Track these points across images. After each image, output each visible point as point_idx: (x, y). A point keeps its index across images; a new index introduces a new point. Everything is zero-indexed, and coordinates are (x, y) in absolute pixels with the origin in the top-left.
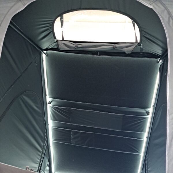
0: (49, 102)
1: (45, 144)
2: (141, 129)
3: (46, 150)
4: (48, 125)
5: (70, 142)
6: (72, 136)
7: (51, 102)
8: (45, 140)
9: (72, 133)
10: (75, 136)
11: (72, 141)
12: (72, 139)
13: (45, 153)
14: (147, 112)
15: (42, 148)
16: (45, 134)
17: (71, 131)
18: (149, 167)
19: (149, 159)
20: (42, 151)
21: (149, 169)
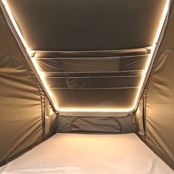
0: (32, 54)
1: (41, 95)
3: (44, 99)
4: (39, 76)
5: (67, 87)
6: (67, 82)
7: (34, 54)
8: (41, 91)
9: (66, 80)
10: (71, 82)
11: (68, 86)
12: (68, 85)
13: (44, 101)
14: (148, 50)
15: (40, 100)
16: (39, 86)
17: (65, 78)
18: (147, 101)
19: (147, 96)
20: (41, 102)
21: (147, 104)
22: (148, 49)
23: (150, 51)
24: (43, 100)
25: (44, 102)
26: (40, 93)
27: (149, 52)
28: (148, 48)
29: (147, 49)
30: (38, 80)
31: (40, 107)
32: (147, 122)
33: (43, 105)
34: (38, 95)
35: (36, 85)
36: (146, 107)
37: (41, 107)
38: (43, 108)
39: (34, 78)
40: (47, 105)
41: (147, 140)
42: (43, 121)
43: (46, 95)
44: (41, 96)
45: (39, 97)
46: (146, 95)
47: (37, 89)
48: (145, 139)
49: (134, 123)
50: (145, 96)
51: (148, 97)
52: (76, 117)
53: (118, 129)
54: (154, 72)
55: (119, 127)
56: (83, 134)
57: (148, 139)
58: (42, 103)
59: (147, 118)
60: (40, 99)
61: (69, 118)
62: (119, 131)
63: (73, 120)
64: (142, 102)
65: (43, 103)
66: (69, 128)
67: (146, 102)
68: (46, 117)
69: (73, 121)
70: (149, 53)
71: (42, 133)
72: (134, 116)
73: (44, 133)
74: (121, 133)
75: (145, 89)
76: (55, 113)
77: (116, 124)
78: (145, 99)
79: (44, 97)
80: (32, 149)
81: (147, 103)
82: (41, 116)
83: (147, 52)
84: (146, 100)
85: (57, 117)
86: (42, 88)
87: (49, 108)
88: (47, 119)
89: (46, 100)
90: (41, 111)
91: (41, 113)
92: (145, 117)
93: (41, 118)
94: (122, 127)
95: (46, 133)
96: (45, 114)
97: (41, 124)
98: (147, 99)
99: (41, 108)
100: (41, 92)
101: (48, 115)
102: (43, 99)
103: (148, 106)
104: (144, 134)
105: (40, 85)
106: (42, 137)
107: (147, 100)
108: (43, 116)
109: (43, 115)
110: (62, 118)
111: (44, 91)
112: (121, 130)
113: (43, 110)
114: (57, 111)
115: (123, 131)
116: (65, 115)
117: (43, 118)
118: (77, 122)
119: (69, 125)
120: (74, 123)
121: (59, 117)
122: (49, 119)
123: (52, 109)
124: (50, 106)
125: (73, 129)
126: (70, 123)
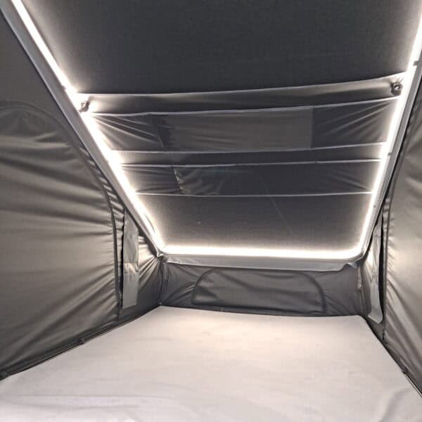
0: (82, 104)
1: (114, 210)
2: (374, 135)
3: (123, 220)
4: (106, 163)
5: (180, 192)
6: (178, 179)
7: (88, 104)
8: (114, 200)
9: (175, 173)
10: (188, 177)
11: (181, 188)
12: (182, 185)
13: (123, 227)
14: (392, 85)
15: (109, 222)
16: (106, 187)
17: (173, 168)
18: (390, 231)
19: (392, 215)
20: (111, 229)
21: (390, 238)
22: (394, 81)
23: (400, 86)
24: (119, 224)
25: (123, 229)
26: (110, 205)
27: (395, 89)
28: (394, 78)
29: (389, 81)
30: (102, 172)
31: (109, 241)
32: (389, 287)
33: (119, 235)
34: (104, 209)
35: (96, 184)
36: (389, 247)
37: (113, 240)
38: (119, 243)
39: (91, 165)
40: (131, 237)
41: (387, 337)
42: (119, 275)
43: (127, 210)
44: (113, 213)
45: (107, 215)
46: (389, 215)
47: (101, 193)
48: (383, 334)
49: (360, 291)
50: (385, 215)
51: (393, 219)
52: (208, 269)
53: (316, 303)
54: (410, 146)
55: (319, 299)
56: (224, 311)
57: (390, 335)
58: (115, 230)
59: (389, 277)
60: (110, 220)
61: (189, 270)
62: (319, 309)
63: (199, 275)
64: (379, 232)
65: (119, 229)
66: (190, 295)
67: (387, 232)
68: (129, 266)
69: (200, 279)
70: (397, 93)
71: (115, 304)
72: (359, 270)
73: (120, 305)
74: (323, 314)
75: (386, 197)
76: (156, 256)
77: (312, 289)
78: (385, 226)
79: (121, 216)
80: (82, 344)
81: (391, 235)
82: (113, 262)
83: (390, 89)
84: (388, 228)
85: (161, 267)
86: (114, 192)
87: (136, 244)
88: (131, 271)
89: (126, 223)
90: (113, 250)
91: (113, 254)
92: (386, 275)
93: (113, 267)
94: (326, 298)
95: (126, 305)
96: (126, 258)
97: (113, 282)
98: (392, 224)
99: (113, 243)
100: (112, 202)
101: (133, 260)
102: (119, 220)
103: (392, 245)
104: (381, 319)
105: (109, 185)
106: (115, 316)
107: (390, 226)
108: (119, 264)
109: (119, 260)
110: (173, 269)
111: (120, 201)
112: (324, 306)
113: (119, 248)
114: (162, 252)
115: (330, 308)
116: (181, 263)
117: (119, 269)
118: (210, 281)
119: (191, 289)
120: (203, 284)
121: (165, 267)
122: (137, 271)
123: (146, 246)
124: (141, 239)
125: (200, 298)
126: (191, 284)
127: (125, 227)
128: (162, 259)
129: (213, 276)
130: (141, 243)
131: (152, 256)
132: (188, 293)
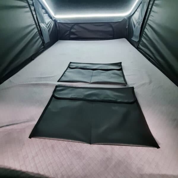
24: (31, 2)
25: (33, 5)
37: (30, 11)
38: (34, 13)
40: (39, 10)
42: (39, 29)
58: (29, 5)
65: (31, 5)
68: (42, 25)
71: (41, 42)
82: (34, 23)
87: (42, 14)
88: (43, 27)
90: (32, 17)
93: (35, 26)
96: (40, 21)
97: (38, 33)
101: (43, 22)
106: (43, 47)
108: (37, 24)
109: (37, 22)
113: (35, 16)
116: (63, 22)
117: (38, 26)
118: (75, 29)
119: (68, 33)
120: (72, 30)
121: (57, 24)
122: (46, 27)
123: (47, 15)
124: (44, 11)
125: (72, 36)
126: (68, 31)
127: (34, 4)
128: (55, 21)
129: (76, 27)
130: (44, 13)
131: (51, 20)
132: (67, 35)
